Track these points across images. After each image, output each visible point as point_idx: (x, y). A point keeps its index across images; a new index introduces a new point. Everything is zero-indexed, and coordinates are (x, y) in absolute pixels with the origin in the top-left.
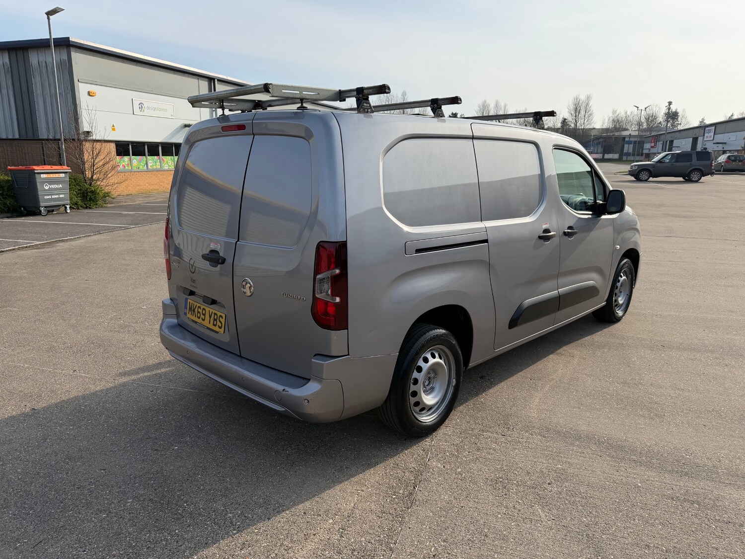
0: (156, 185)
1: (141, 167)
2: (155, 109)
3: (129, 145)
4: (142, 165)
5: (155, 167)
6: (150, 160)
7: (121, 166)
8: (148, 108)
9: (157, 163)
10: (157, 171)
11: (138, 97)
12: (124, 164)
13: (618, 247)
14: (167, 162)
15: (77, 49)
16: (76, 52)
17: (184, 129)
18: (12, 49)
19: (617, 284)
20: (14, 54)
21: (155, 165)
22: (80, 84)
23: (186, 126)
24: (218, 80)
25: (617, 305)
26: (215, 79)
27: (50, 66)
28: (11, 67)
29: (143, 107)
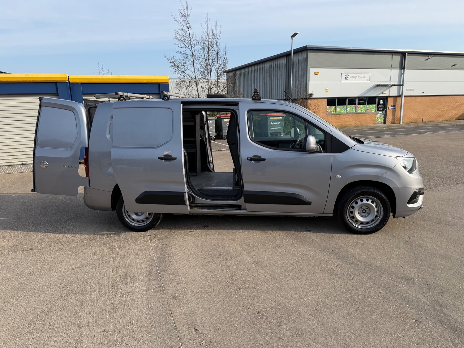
0: (351, 122)
1: (342, 112)
2: (355, 77)
3: (336, 99)
4: (343, 111)
5: (351, 112)
6: (349, 107)
7: (329, 112)
8: (352, 77)
9: (354, 110)
10: (353, 113)
11: (344, 72)
12: (331, 110)
13: (340, 176)
14: (361, 108)
15: (311, 51)
16: (311, 52)
17: (376, 88)
18: (287, 55)
19: (354, 205)
20: (288, 57)
21: (352, 111)
22: (310, 69)
23: (378, 86)
24: (408, 53)
25: (357, 221)
26: (406, 53)
27: (300, 61)
28: (286, 64)
29: (348, 77)
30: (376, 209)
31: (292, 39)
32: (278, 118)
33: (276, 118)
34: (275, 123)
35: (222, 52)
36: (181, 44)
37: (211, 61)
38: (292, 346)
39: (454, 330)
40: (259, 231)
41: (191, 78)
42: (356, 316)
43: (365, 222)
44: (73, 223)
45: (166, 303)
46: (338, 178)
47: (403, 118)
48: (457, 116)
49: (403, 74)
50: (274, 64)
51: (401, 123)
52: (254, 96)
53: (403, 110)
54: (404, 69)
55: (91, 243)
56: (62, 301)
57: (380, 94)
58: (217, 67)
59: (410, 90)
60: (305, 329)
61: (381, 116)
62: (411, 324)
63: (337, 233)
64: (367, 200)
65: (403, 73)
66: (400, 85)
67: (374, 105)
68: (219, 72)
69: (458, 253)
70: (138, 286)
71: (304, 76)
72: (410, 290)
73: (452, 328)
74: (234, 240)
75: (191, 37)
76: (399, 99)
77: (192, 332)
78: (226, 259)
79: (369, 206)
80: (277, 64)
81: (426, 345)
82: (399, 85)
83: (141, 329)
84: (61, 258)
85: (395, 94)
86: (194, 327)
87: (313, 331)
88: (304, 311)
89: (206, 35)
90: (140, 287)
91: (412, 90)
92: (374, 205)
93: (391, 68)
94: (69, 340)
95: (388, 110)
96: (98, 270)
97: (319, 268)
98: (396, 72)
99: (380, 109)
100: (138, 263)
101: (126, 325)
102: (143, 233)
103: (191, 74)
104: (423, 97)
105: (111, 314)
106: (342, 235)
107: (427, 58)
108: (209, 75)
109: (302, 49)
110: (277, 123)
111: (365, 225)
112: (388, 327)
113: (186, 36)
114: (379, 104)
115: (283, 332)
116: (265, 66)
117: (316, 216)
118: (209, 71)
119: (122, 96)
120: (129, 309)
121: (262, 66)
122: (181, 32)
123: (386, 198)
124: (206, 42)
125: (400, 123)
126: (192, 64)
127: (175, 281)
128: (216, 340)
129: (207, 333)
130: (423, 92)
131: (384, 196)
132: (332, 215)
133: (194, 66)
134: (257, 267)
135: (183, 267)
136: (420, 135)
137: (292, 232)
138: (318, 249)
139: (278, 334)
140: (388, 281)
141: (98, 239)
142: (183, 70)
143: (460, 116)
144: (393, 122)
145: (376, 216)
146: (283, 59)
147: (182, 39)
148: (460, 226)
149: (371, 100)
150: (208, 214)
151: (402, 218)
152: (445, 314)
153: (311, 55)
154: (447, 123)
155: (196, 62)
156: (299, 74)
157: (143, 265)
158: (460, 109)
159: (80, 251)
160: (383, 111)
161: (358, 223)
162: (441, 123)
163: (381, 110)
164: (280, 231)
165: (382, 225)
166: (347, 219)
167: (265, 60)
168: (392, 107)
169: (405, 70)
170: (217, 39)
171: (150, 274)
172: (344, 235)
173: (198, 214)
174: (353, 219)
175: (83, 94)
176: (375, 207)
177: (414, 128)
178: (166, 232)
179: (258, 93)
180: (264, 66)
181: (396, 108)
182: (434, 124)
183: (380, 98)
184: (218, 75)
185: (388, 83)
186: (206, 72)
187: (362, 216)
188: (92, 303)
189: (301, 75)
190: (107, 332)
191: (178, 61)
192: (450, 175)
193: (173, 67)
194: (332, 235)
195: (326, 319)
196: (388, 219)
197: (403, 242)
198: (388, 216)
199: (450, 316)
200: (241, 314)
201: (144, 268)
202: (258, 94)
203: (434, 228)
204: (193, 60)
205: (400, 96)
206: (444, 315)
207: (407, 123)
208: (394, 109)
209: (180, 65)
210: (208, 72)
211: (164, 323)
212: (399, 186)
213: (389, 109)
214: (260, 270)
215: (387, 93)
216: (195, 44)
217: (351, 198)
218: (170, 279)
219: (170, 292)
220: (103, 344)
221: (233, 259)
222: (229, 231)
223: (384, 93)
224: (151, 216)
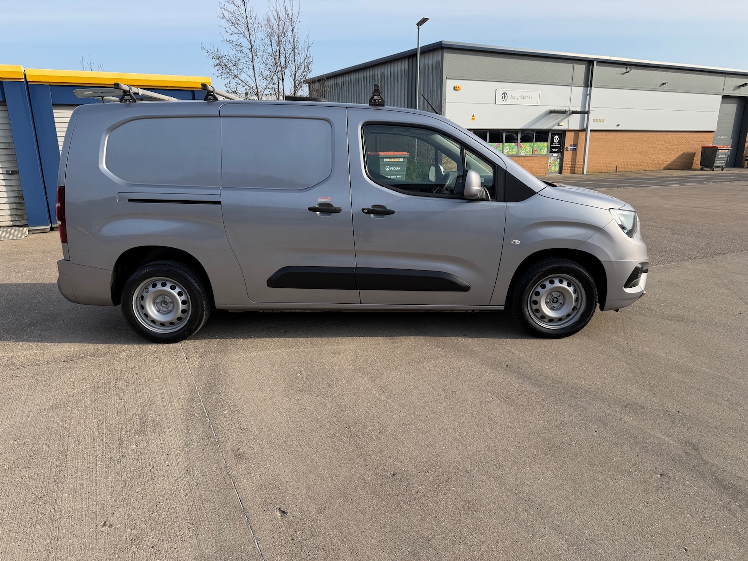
2: (517, 97)
3: (487, 132)
5: (510, 153)
6: (507, 146)
8: (512, 97)
9: (514, 150)
10: (512, 156)
11: (501, 87)
13: (517, 242)
14: (525, 148)
15: (449, 50)
16: (448, 53)
17: (549, 115)
18: (410, 56)
19: (539, 289)
20: (411, 60)
21: (511, 151)
22: (448, 80)
23: (551, 112)
24: (598, 62)
25: (543, 317)
26: (594, 61)
27: (430, 67)
28: (408, 71)
29: (506, 96)
30: (574, 296)
31: (419, 28)
32: (397, 160)
33: (393, 160)
34: (392, 168)
35: (301, 46)
36: (231, 27)
37: (283, 59)
38: (460, 532)
39: (725, 488)
40: (382, 337)
41: (249, 87)
42: (563, 473)
43: (555, 318)
44: (39, 330)
45: (222, 466)
46: (515, 244)
47: (588, 165)
48: (667, 164)
49: (590, 95)
50: (388, 70)
51: (585, 172)
52: (372, 98)
53: (589, 152)
54: (591, 86)
55: (75, 365)
56: (17, 471)
57: (554, 125)
58: (294, 70)
59: (600, 121)
60: (480, 501)
61: (555, 161)
62: (654, 482)
63: (510, 338)
64: (561, 282)
65: (589, 93)
66: (585, 113)
67: (545, 144)
68: (297, 78)
69: (706, 363)
70: (169, 438)
71: (437, 92)
72: (643, 426)
73: (723, 486)
74: (339, 353)
75: (249, 17)
76: (582, 135)
77: (276, 517)
78: (329, 385)
79: (562, 292)
80: (392, 71)
81: (686, 516)
82: (583, 113)
83: (176, 517)
84: (15, 392)
85: (577, 127)
86: (278, 506)
87: (495, 502)
88: (474, 468)
89: (275, 13)
90: (172, 439)
91: (603, 121)
92: (571, 289)
93: (571, 84)
94: (32, 546)
95: (565, 152)
96: (90, 411)
97: (489, 394)
98: (579, 91)
99: (554, 150)
100: (165, 397)
101: (148, 510)
102: (171, 345)
103: (248, 79)
104: (618, 133)
105: (117, 492)
106: (518, 340)
107: (624, 70)
108: (281, 82)
109: (434, 47)
110: (396, 168)
111: (556, 324)
112: (619, 489)
113: (239, 13)
114: (552, 141)
115: (442, 508)
116: (374, 73)
117: (477, 310)
118: (280, 76)
119: (128, 93)
120: (152, 480)
121: (369, 73)
122: (231, 8)
123: (590, 278)
124: (275, 27)
125: (583, 173)
126: (251, 63)
127: (238, 426)
128: (322, 528)
129: (303, 516)
130: (618, 125)
131: (588, 275)
132: (502, 307)
133: (253, 66)
134: (384, 398)
135: (251, 402)
136: (616, 190)
137: (438, 338)
138: (482, 364)
139: (434, 511)
140: (605, 412)
141: (89, 358)
142: (236, 72)
143: (670, 164)
144: (573, 172)
145: (574, 308)
146: (403, 63)
147: (233, 20)
148: (700, 322)
149: (541, 135)
150: (291, 309)
151: (613, 311)
152: (706, 463)
153: (449, 59)
154: (653, 173)
155: (256, 60)
156: (430, 89)
157: (175, 401)
158: (670, 153)
159: (53, 379)
160: (559, 153)
161: (545, 320)
162: (644, 174)
163: (555, 152)
164: (417, 337)
165: (583, 323)
166: (528, 313)
167: (373, 64)
168: (571, 147)
169: (593, 88)
170: (293, 22)
171: (189, 415)
172: (522, 340)
173: (273, 310)
174: (537, 314)
175: (53, 105)
176: (574, 293)
177: (604, 181)
178: (214, 344)
179: (379, 92)
180: (371, 74)
181: (578, 149)
182: (633, 175)
183: (555, 132)
184: (295, 83)
185: (567, 109)
186: (275, 78)
187: (552, 309)
188: (79, 474)
189: (433, 91)
190: (111, 526)
191: (226, 57)
192: (672, 248)
193: (217, 68)
194: (503, 341)
195: (514, 480)
196: (594, 312)
197: (618, 349)
198: (594, 308)
199: (715, 465)
200: (363, 479)
201: (177, 406)
202: (379, 95)
203: (662, 326)
204: (253, 57)
205: (584, 130)
206: (704, 464)
207: (594, 174)
208: (575, 150)
209: (230, 65)
210: (278, 79)
211: (221, 503)
212: (613, 257)
213: (567, 150)
214: (390, 401)
215: (564, 125)
216: (256, 29)
217: (534, 279)
218: (227, 423)
219: (230, 446)
220: (103, 550)
221: (340, 385)
222: (330, 338)
223: (560, 124)
224: (186, 314)
